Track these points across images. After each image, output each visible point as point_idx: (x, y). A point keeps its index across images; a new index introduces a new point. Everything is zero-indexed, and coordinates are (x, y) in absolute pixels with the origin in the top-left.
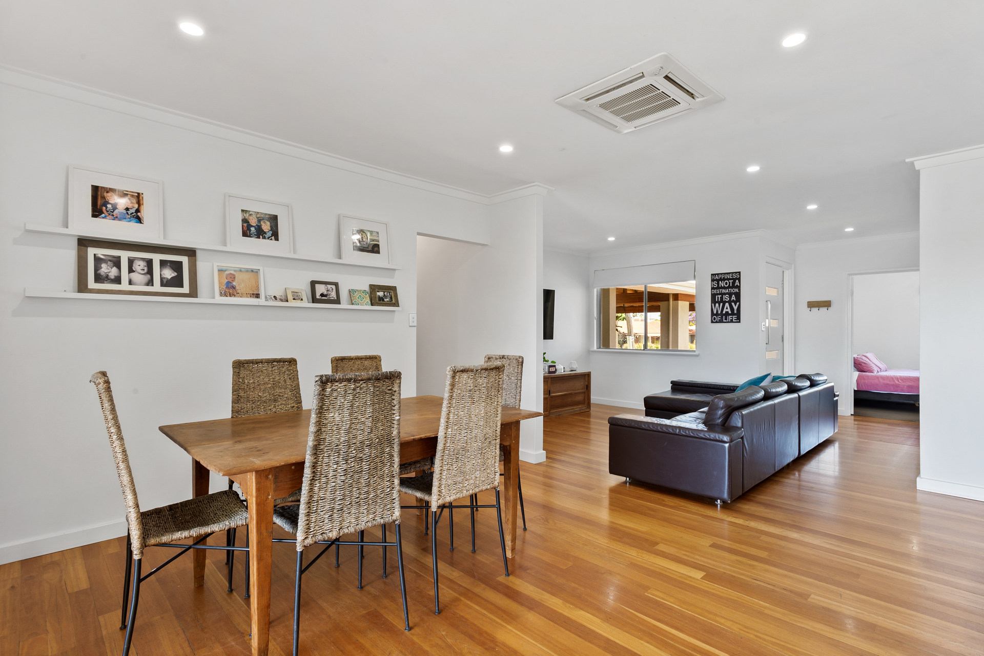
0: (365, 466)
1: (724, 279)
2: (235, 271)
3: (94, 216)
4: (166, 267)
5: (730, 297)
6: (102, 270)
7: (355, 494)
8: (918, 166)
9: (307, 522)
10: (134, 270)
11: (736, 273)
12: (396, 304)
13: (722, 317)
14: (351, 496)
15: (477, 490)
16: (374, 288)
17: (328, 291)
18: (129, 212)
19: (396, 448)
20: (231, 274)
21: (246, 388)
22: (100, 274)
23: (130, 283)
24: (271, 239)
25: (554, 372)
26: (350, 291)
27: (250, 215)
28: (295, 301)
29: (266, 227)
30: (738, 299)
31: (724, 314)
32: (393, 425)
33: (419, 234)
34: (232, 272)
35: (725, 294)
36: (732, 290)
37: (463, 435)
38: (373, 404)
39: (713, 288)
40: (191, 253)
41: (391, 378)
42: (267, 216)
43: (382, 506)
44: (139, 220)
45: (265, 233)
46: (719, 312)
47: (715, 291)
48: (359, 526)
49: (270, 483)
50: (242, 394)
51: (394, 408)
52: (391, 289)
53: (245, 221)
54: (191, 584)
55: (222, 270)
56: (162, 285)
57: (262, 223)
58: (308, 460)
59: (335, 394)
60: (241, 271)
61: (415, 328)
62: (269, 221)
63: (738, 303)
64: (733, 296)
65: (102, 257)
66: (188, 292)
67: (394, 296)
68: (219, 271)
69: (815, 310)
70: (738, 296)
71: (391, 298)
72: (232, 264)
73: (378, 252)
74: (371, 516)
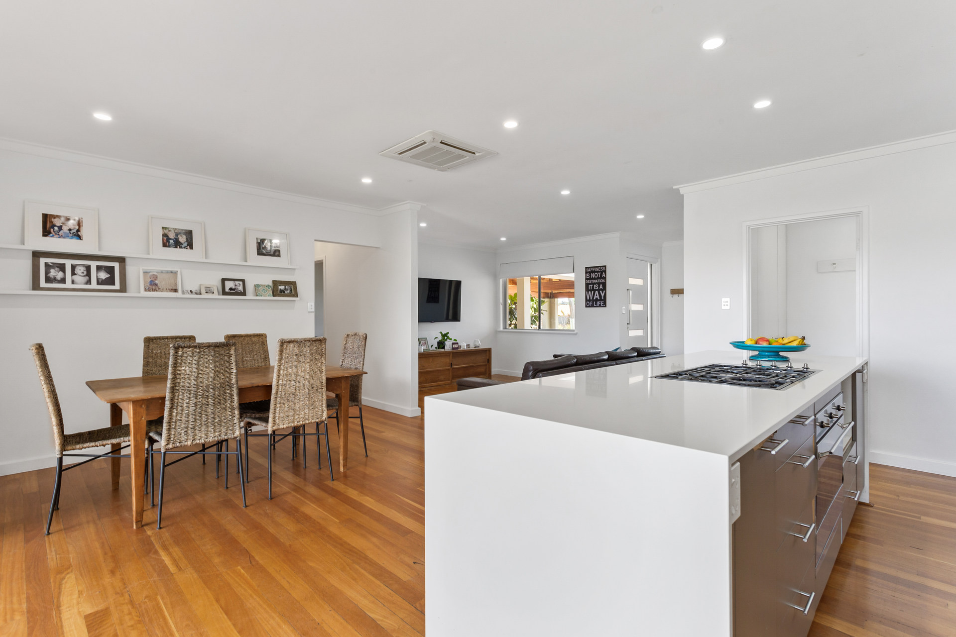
0: (211, 401)
1: (594, 272)
2: (157, 272)
3: (44, 235)
4: (101, 271)
5: (599, 286)
6: (51, 274)
7: (204, 418)
8: (682, 191)
9: (168, 434)
10: (76, 273)
11: (603, 266)
12: (296, 295)
13: (593, 303)
14: (201, 420)
15: (307, 422)
16: (276, 283)
17: (236, 286)
18: (72, 232)
19: (235, 392)
20: (154, 275)
21: (154, 356)
22: (49, 277)
23: (73, 282)
24: (187, 248)
25: (457, 348)
26: (255, 286)
27: (170, 231)
28: (207, 294)
29: (182, 239)
30: (604, 288)
31: (595, 300)
32: (232, 376)
33: (315, 240)
34: (155, 273)
35: (595, 284)
36: (600, 281)
37: (292, 384)
38: (215, 362)
39: (586, 279)
40: (122, 260)
41: (228, 346)
42: (183, 231)
43: (225, 428)
44: (80, 237)
45: (182, 244)
46: (591, 299)
47: (588, 281)
48: (208, 439)
49: (143, 410)
50: (151, 360)
51: (232, 365)
52: (291, 284)
53: (165, 235)
54: (110, 487)
55: (146, 272)
56: (98, 283)
57: (179, 236)
58: (168, 396)
59: (185, 355)
60: (162, 272)
61: (314, 313)
62: (185, 235)
63: (604, 291)
64: (601, 285)
65: (51, 264)
66: (119, 289)
67: (294, 289)
68: (144, 272)
69: (676, 296)
70: (604, 285)
71: (291, 291)
72: (154, 268)
73: (279, 256)
74: (217, 434)
